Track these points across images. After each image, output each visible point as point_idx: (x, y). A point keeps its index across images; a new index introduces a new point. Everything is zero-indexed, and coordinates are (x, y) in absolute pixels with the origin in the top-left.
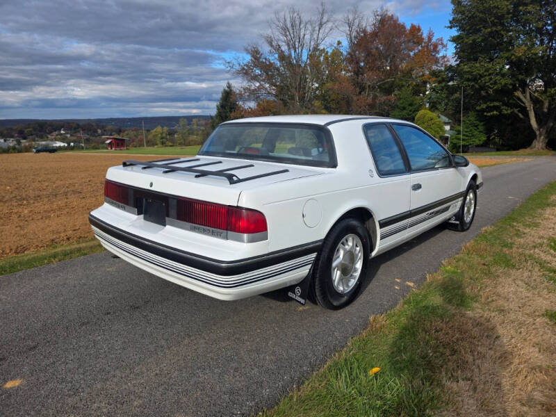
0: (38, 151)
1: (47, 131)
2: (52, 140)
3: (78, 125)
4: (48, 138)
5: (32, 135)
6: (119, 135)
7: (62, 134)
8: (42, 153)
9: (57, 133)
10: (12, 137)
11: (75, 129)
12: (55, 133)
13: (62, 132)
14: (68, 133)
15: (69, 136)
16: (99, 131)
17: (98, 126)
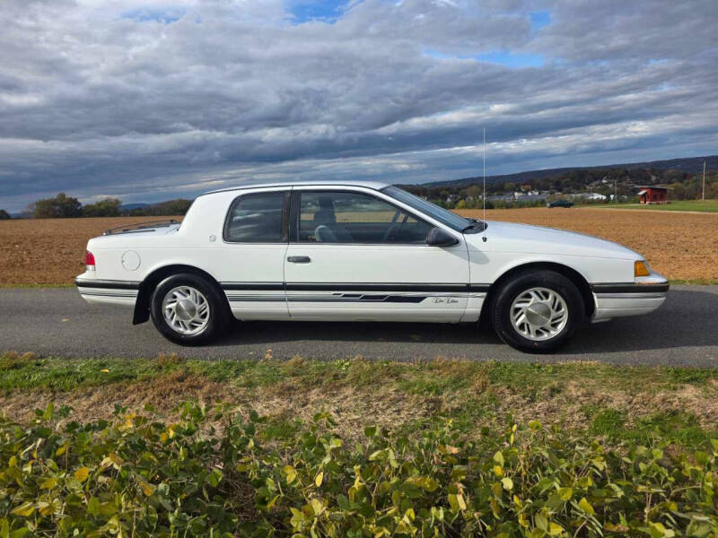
0: (552, 206)
1: (586, 181)
2: (589, 192)
3: (627, 172)
4: (585, 188)
5: (568, 186)
6: (681, 182)
7: (603, 184)
8: (555, 208)
9: (597, 182)
10: (547, 189)
11: (621, 177)
12: (594, 184)
13: (604, 181)
14: (610, 183)
15: (611, 186)
16: (654, 178)
17: (653, 172)
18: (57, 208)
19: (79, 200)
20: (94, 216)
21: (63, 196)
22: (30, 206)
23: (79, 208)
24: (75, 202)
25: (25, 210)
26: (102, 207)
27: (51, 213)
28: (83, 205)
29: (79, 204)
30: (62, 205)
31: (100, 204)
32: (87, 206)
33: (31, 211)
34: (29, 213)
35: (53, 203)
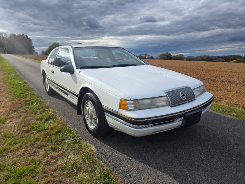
18: (165, 56)
19: (172, 55)
20: (175, 60)
21: (167, 53)
22: (158, 56)
23: (171, 57)
24: (170, 55)
25: (157, 57)
26: (178, 57)
27: (163, 58)
28: (172, 56)
29: (171, 56)
30: (167, 56)
31: (177, 56)
32: (174, 56)
33: (158, 57)
34: (158, 58)
35: (164, 55)
